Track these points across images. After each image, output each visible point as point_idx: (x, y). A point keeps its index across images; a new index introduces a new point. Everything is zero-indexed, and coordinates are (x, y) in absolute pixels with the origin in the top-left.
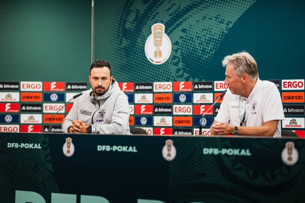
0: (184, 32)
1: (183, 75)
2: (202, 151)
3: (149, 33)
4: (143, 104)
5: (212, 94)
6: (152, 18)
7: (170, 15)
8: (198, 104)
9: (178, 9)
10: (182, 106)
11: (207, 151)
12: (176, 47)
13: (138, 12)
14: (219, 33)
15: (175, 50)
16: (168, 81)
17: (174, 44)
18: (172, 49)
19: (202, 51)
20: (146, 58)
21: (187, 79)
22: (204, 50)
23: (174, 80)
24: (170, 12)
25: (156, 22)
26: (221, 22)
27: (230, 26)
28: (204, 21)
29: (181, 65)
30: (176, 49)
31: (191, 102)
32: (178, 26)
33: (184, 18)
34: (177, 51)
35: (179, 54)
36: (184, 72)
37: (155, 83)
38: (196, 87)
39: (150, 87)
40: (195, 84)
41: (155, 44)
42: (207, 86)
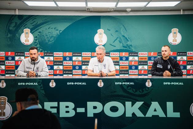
0: (40, 33)
2: (115, 83)
3: (22, 32)
4: (19, 61)
5: (53, 57)
6: (24, 26)
7: (33, 26)
9: (37, 23)
11: (116, 83)
12: (36, 39)
13: (16, 23)
14: (56, 34)
15: (35, 40)
17: (35, 37)
18: (34, 39)
20: (21, 42)
21: (41, 51)
22: (49, 40)
24: (33, 24)
25: (26, 28)
27: (61, 32)
28: (49, 29)
29: (38, 46)
32: (37, 30)
33: (40, 27)
34: (36, 40)
35: (37, 41)
36: (40, 48)
37: (25, 53)
38: (46, 54)
39: (23, 54)
40: (45, 53)
41: (26, 37)
42: (50, 54)
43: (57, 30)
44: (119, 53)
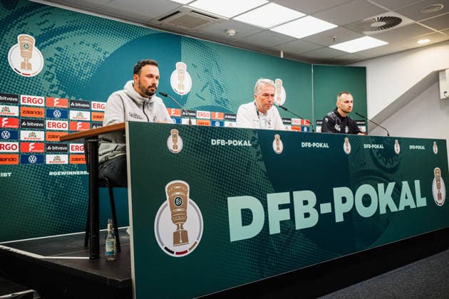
0: (60, 51)
1: (58, 91)
3: (14, 42)
4: (5, 117)
5: (89, 113)
6: (18, 27)
7: (42, 30)
8: (74, 121)
9: (53, 26)
10: (57, 122)
12: (50, 63)
14: (96, 59)
15: (48, 66)
16: (40, 96)
17: (47, 59)
18: (45, 64)
19: (79, 72)
20: (10, 67)
21: (63, 96)
22: (81, 72)
23: (47, 95)
24: (43, 27)
25: (23, 33)
26: (98, 50)
27: (107, 55)
28: (80, 44)
29: (55, 81)
30: (50, 65)
31: (67, 118)
32: (52, 43)
33: (59, 37)
34: (50, 67)
35: (53, 71)
36: (59, 87)
37: (22, 96)
38: (73, 104)
39: (16, 99)
40: (71, 101)
41: (23, 54)
42: (84, 105)
43: (99, 50)
44: (209, 112)
